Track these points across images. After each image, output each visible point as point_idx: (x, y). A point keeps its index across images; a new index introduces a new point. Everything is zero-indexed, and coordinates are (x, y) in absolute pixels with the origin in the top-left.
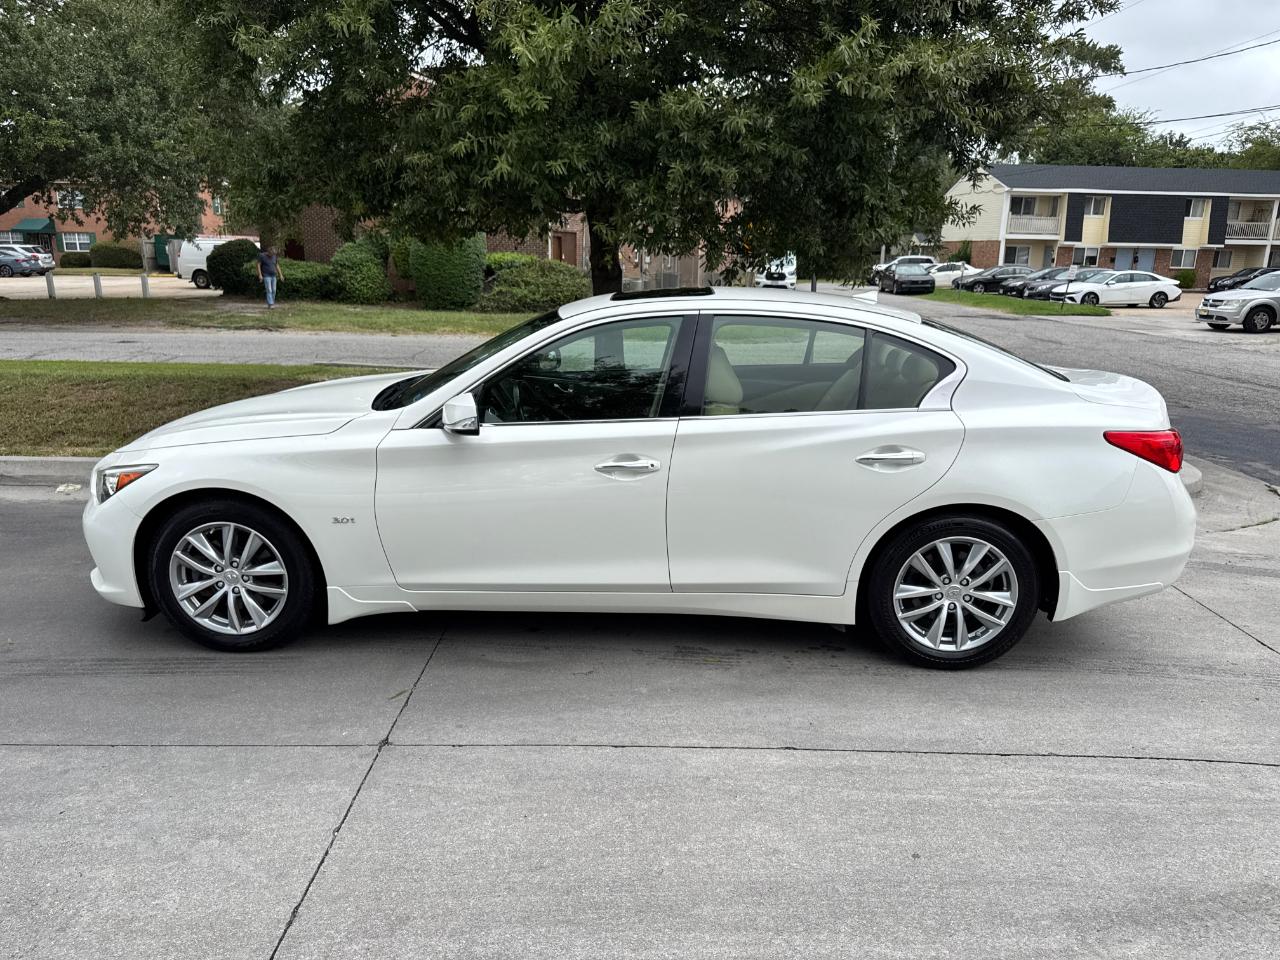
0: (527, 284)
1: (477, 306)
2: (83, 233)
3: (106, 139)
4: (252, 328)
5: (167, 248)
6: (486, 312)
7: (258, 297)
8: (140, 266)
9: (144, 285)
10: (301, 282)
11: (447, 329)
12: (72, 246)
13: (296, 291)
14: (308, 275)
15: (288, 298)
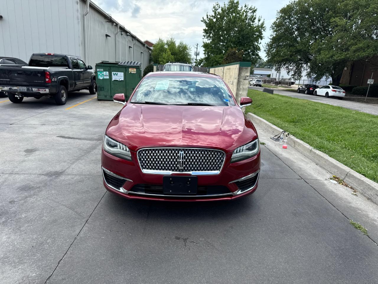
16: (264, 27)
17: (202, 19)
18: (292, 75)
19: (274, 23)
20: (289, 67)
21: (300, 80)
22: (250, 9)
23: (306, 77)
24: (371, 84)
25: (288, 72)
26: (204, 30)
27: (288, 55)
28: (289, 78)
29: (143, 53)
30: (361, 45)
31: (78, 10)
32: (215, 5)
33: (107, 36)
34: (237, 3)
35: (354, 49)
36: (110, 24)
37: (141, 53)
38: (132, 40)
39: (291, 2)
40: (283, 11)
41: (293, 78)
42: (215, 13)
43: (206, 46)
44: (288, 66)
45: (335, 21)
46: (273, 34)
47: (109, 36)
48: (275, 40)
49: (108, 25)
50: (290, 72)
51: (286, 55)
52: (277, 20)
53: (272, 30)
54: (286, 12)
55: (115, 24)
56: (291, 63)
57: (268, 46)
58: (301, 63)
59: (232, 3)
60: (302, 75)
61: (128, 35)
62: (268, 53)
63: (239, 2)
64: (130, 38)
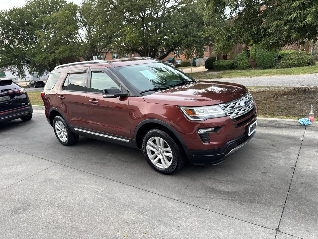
0: (292, 59)
1: (275, 67)
2: (179, 60)
3: (186, 37)
4: (215, 78)
5: (196, 61)
6: (278, 69)
7: (216, 70)
8: (190, 66)
9: (191, 70)
10: (227, 65)
11: (266, 74)
12: (177, 63)
13: (225, 68)
14: (228, 64)
15: (223, 70)
18: (17, 75)
20: (12, 69)
21: (25, 78)
23: (29, 74)
25: (13, 73)
27: (8, 61)
28: (15, 78)
30: (61, 49)
35: (58, 52)
41: (19, 77)
45: (37, 33)
50: (15, 73)
51: (7, 61)
56: (12, 66)
58: (21, 65)
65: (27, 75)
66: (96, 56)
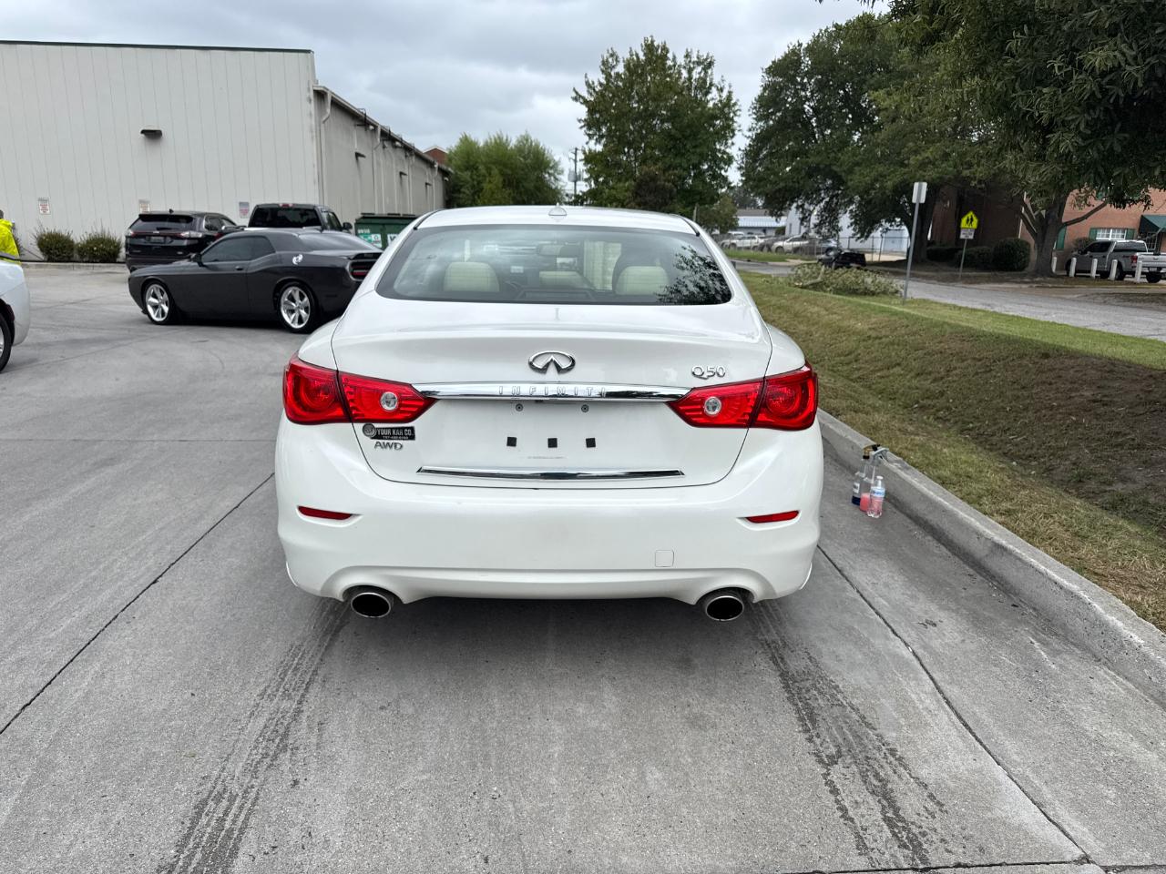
16: (735, 104)
17: (574, 95)
18: (816, 226)
19: (759, 97)
22: (699, 63)
24: (969, 240)
26: (580, 121)
29: (430, 185)
30: (928, 154)
31: (311, 114)
32: (606, 55)
33: (358, 155)
34: (665, 49)
36: (361, 130)
37: (427, 184)
38: (406, 156)
39: (791, 48)
40: (775, 69)
41: (818, 232)
42: (608, 76)
43: (590, 158)
44: (803, 205)
46: (754, 125)
47: (363, 156)
48: (760, 140)
49: (357, 132)
52: (765, 89)
53: (755, 116)
54: (785, 69)
55: (371, 127)
57: (746, 154)
59: (650, 48)
60: (840, 225)
61: (396, 147)
62: (748, 172)
63: (667, 46)
64: (401, 154)
65: (845, 228)
66: (925, 185)
